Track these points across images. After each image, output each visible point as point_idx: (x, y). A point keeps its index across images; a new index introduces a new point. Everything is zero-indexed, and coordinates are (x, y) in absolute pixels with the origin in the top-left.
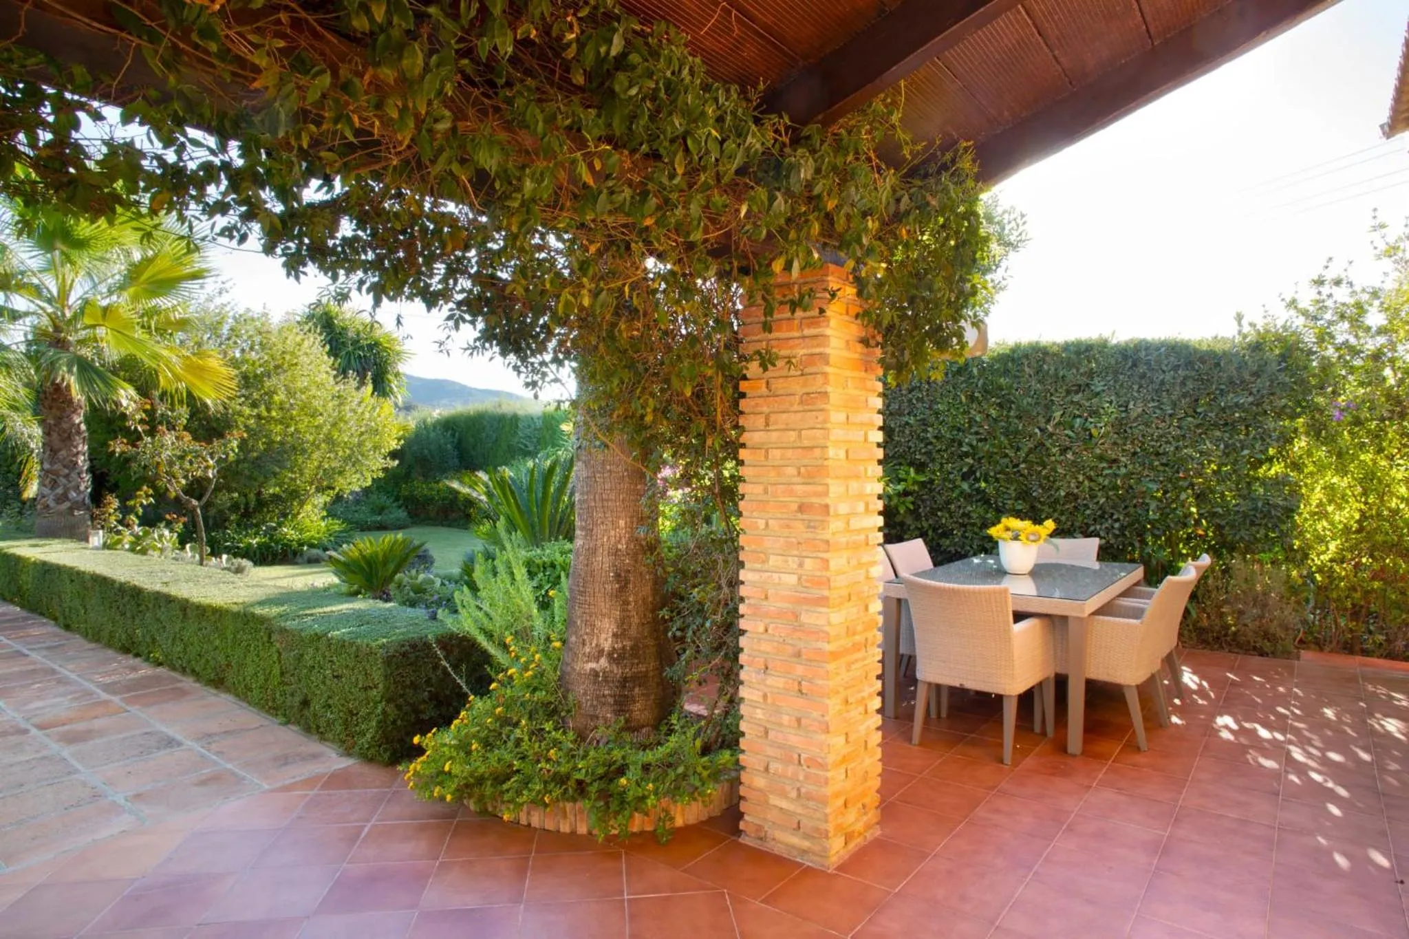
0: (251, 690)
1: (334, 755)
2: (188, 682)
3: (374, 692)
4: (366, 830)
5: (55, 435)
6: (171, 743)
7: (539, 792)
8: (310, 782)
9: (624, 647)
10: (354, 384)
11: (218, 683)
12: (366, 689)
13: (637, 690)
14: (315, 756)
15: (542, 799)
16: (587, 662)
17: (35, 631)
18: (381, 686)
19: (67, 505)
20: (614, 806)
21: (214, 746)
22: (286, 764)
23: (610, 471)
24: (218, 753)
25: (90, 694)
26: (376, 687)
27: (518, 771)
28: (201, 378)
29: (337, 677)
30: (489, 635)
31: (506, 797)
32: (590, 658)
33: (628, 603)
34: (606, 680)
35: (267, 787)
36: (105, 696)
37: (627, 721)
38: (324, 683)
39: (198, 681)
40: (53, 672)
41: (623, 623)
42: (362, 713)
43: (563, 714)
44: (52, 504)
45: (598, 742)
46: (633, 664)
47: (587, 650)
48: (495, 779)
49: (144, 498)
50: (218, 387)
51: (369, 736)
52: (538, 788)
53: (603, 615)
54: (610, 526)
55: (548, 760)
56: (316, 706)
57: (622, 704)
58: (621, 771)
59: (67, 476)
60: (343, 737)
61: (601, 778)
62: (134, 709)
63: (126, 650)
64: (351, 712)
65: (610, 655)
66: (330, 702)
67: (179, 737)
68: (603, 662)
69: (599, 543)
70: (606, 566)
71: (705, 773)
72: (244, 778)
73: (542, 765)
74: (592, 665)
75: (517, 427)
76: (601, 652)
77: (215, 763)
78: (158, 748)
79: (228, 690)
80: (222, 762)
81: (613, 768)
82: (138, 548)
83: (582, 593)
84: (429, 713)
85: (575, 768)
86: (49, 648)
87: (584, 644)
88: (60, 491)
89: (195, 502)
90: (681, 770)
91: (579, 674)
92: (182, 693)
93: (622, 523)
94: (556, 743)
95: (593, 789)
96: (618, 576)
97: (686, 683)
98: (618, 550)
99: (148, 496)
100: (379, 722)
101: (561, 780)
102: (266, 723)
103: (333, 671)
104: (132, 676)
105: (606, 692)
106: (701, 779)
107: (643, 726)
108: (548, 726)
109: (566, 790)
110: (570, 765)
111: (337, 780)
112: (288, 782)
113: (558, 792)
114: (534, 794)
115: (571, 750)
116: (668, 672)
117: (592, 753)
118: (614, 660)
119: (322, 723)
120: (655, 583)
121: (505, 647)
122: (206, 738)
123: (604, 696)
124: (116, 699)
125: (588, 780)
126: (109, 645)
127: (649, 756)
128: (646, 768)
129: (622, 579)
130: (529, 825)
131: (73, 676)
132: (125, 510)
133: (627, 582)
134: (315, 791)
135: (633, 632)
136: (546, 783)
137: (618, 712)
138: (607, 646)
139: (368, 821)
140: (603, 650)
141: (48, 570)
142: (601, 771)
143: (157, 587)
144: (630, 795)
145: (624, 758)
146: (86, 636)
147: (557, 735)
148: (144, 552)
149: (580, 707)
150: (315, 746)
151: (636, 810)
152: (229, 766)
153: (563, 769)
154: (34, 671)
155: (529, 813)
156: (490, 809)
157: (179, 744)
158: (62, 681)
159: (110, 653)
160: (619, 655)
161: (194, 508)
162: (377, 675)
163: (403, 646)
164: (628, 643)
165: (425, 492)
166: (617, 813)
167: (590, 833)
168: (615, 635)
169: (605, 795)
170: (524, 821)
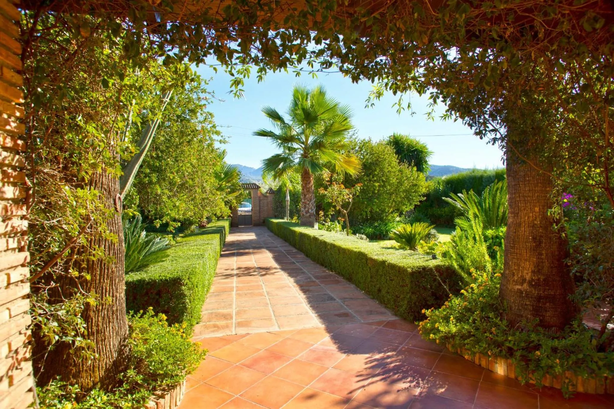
0: (360, 283)
1: (390, 314)
2: (341, 279)
3: (406, 288)
4: (400, 348)
5: (305, 190)
6: (332, 299)
7: (485, 348)
8: (379, 323)
9: (539, 279)
10: (406, 165)
11: (350, 279)
12: (403, 286)
13: (548, 304)
14: (382, 313)
15: (487, 353)
16: (515, 285)
17: (299, 256)
18: (409, 286)
19: (308, 214)
20: (532, 367)
21: (346, 303)
22: (371, 314)
23: (529, 180)
24: (347, 306)
25: (310, 278)
26: (407, 286)
27: (474, 335)
28: (349, 166)
29: (391, 280)
30: (462, 267)
31: (467, 347)
32: (517, 283)
33: (542, 254)
34: (527, 295)
35: (362, 321)
36: (314, 279)
37: (541, 320)
38: (386, 282)
39: (344, 278)
40: (301, 270)
41: (538, 266)
42: (402, 296)
43: (501, 311)
44: (305, 214)
45: (522, 330)
46: (545, 289)
47: (516, 278)
48: (462, 337)
49: (331, 212)
50: (355, 168)
51: (404, 307)
52: (484, 345)
53: (526, 260)
54: (529, 211)
55: (491, 333)
56: (384, 292)
57: (537, 311)
58: (538, 347)
59: (308, 204)
60: (394, 307)
61: (523, 349)
62: (322, 285)
63: (322, 265)
64: (397, 296)
65: (530, 283)
66: (389, 291)
67: (335, 297)
68: (525, 286)
69: (523, 220)
70: (527, 234)
71: (601, 363)
72: (354, 317)
73: (487, 334)
74: (519, 287)
75: (482, 181)
76: (524, 281)
77: (346, 309)
78: (328, 300)
79: (353, 283)
80: (347, 308)
81: (531, 345)
82: (329, 229)
83: (513, 248)
84: (431, 301)
85: (506, 340)
86: (301, 262)
87: (514, 275)
88: (307, 209)
89: (345, 211)
90: (581, 356)
91: (511, 291)
92: (338, 282)
93: (537, 209)
94: (496, 325)
95: (518, 354)
96: (534, 239)
97: (583, 304)
98: (534, 224)
99: (333, 211)
100: (408, 302)
101: (499, 345)
102: (365, 297)
103: (390, 277)
104: (323, 274)
105: (528, 303)
106: (597, 366)
107: (552, 326)
108: (491, 315)
109: (501, 351)
110: (504, 338)
111: (390, 325)
112: (371, 321)
113: (496, 350)
114: (482, 348)
115: (505, 330)
116: (570, 297)
117: (518, 334)
118: (533, 285)
119: (386, 299)
120: (560, 244)
121: (470, 274)
122: (344, 299)
123: (526, 305)
124: (317, 281)
125: (515, 348)
126: (318, 263)
127: (556, 343)
128: (555, 350)
129: (537, 241)
130: (480, 365)
131: (306, 271)
132: (326, 216)
133: (540, 242)
134: (381, 327)
135: (545, 270)
136: (489, 345)
137: (535, 316)
138: (528, 277)
139: (402, 344)
140: (525, 279)
141: (302, 235)
142: (523, 344)
143: (332, 242)
144: (543, 363)
145: (539, 341)
146: (311, 259)
147: (498, 321)
148: (330, 231)
149: (511, 309)
150: (383, 310)
151: (548, 373)
152: (350, 311)
153: (500, 339)
154: (296, 269)
155: (480, 359)
156: (459, 352)
157: (335, 300)
158: (304, 273)
159: (318, 265)
160: (536, 283)
161: (345, 214)
162: (408, 281)
163: (419, 268)
164: (542, 278)
165: (439, 212)
166: (533, 372)
167: (516, 378)
168: (533, 272)
169: (526, 360)
170: (477, 362)
